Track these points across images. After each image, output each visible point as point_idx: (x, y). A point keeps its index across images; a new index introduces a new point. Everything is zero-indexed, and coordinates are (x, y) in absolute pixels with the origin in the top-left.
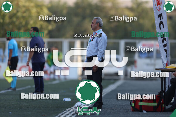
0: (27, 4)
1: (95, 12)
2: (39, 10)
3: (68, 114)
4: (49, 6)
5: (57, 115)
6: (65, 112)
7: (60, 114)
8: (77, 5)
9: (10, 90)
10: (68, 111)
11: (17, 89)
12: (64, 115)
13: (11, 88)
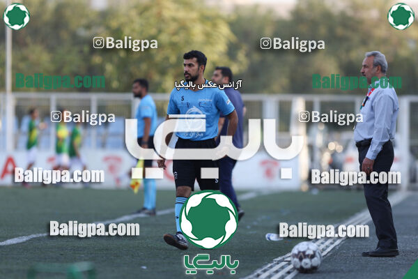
0: (181, 14)
1: (340, 31)
2: (208, 28)
3: (277, 272)
4: (233, 17)
5: (252, 272)
6: (269, 265)
7: (259, 271)
8: (298, 15)
9: (142, 215)
10: (278, 263)
11: (159, 213)
12: (267, 274)
13: (144, 209)
